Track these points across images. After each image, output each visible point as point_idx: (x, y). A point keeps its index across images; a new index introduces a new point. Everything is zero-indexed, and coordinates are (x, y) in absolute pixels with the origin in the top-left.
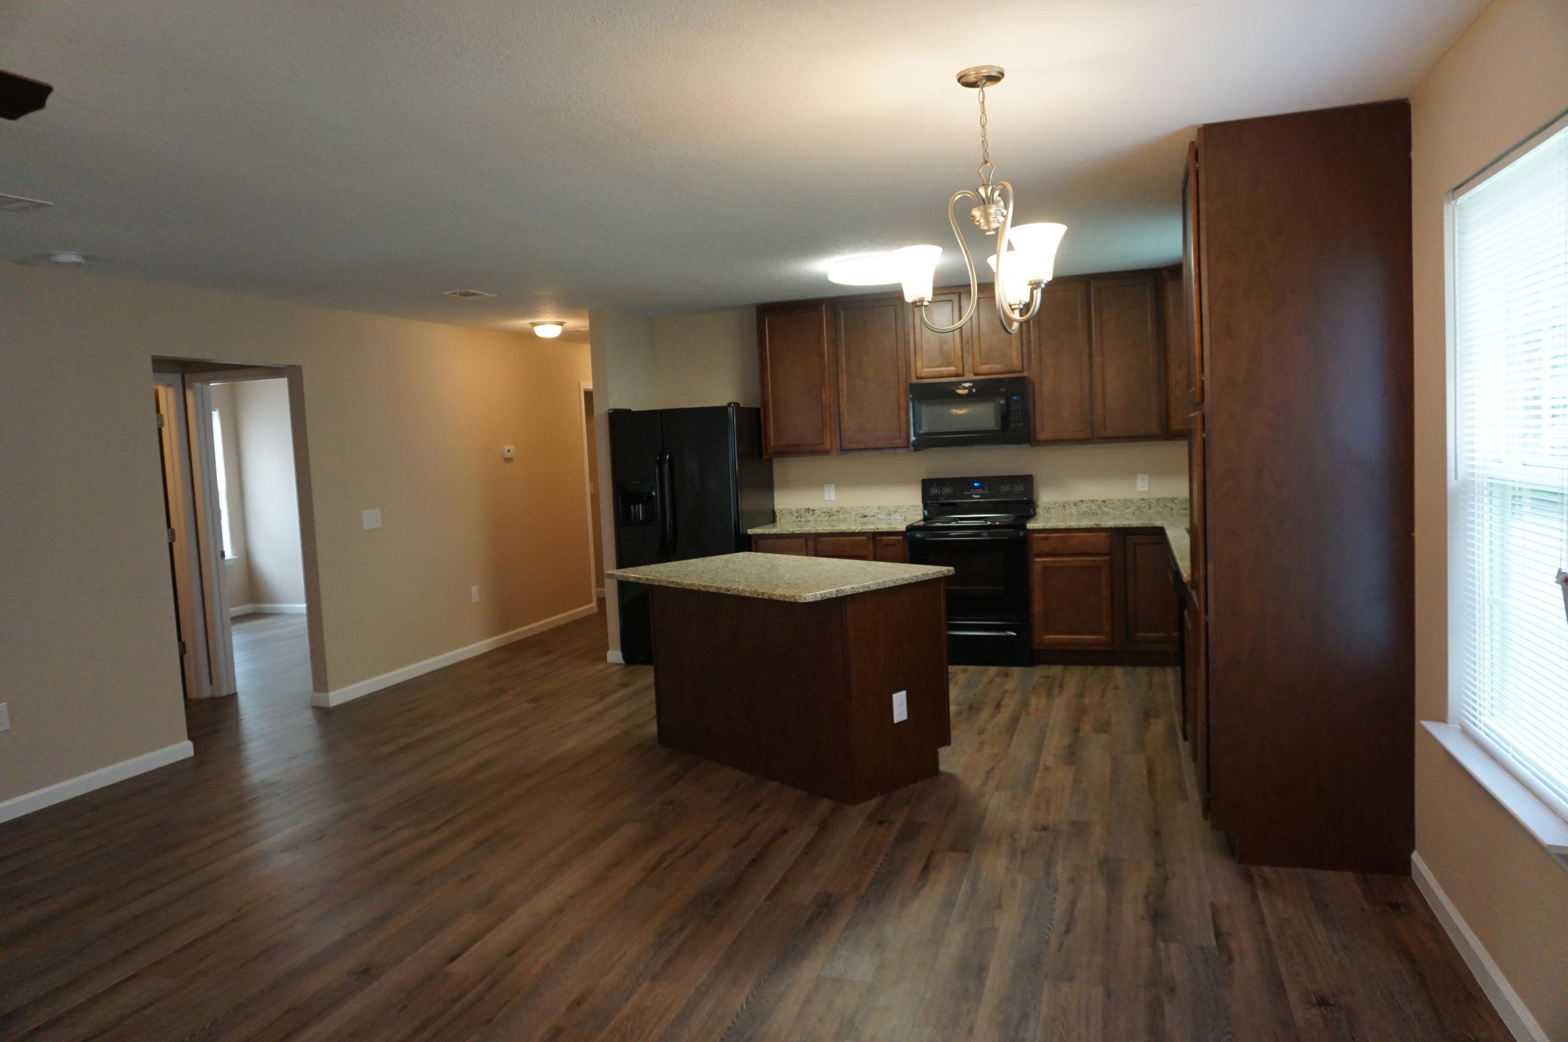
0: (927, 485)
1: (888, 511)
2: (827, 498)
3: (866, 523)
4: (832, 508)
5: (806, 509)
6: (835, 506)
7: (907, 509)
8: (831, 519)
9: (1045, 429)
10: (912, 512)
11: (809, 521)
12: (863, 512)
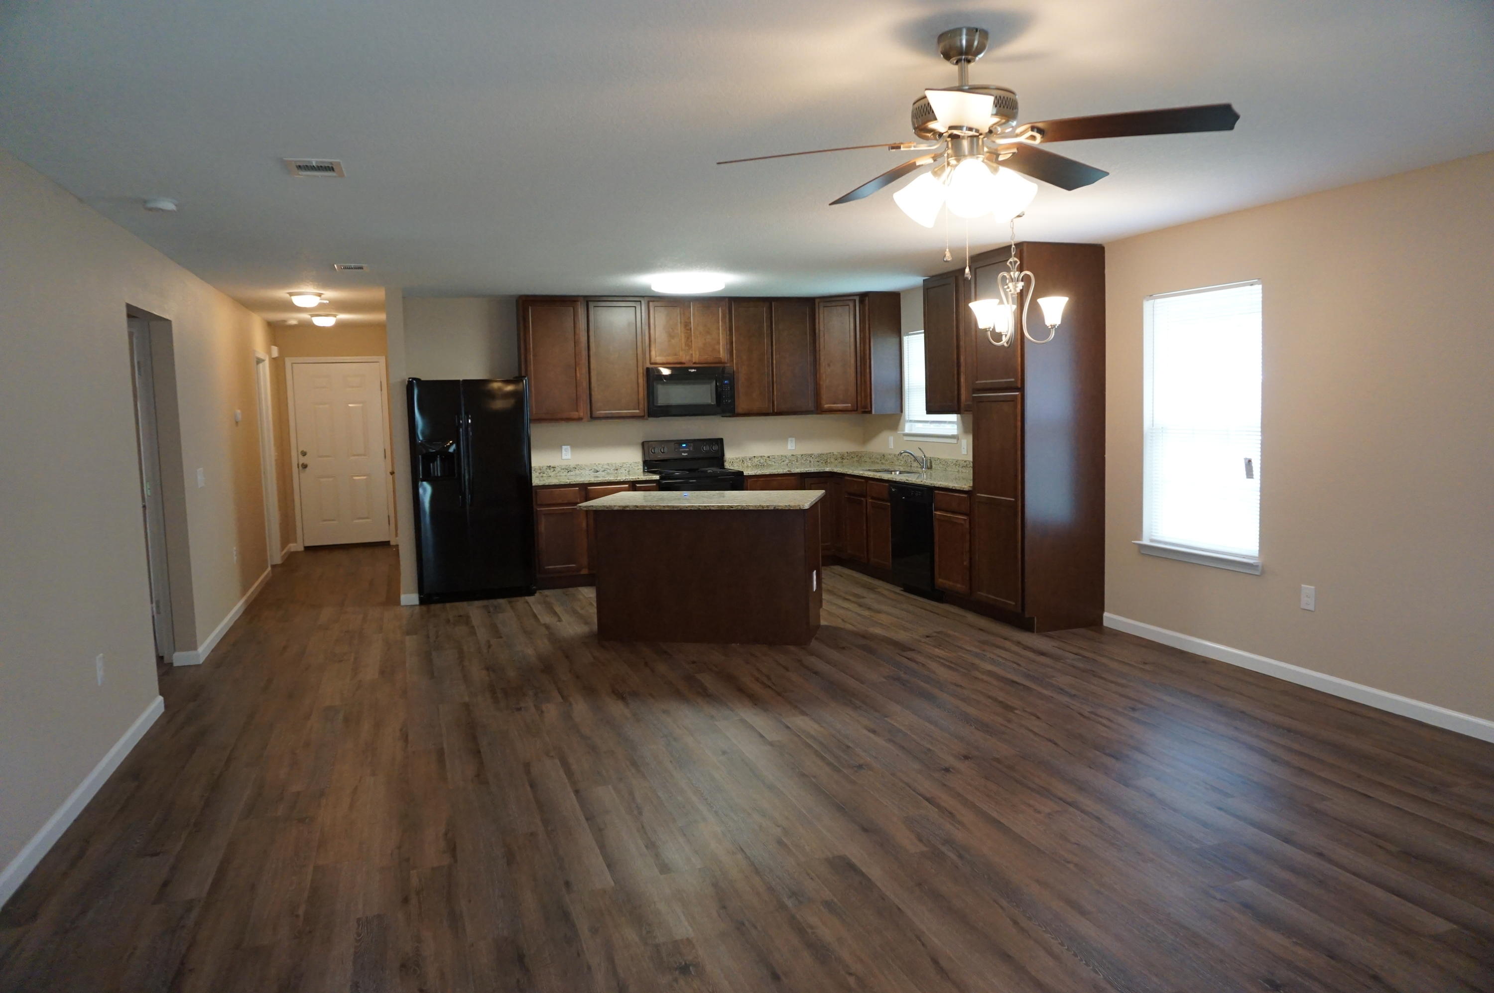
0: (645, 446)
1: (616, 467)
2: (564, 457)
3: (597, 477)
4: (570, 465)
5: (548, 467)
6: (572, 464)
7: (631, 465)
8: (569, 474)
9: (742, 404)
10: (634, 467)
11: (550, 476)
12: (596, 468)
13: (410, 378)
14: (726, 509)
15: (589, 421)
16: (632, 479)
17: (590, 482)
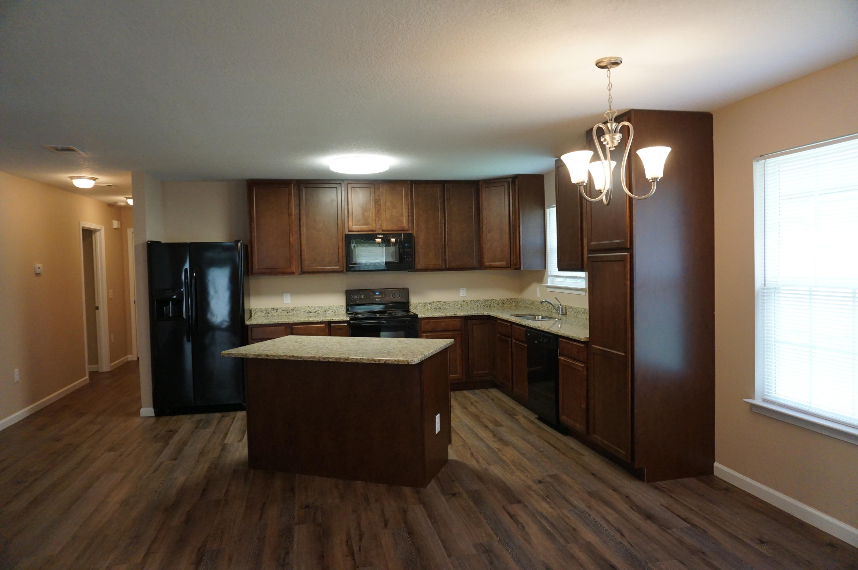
0: (349, 294)
1: (325, 309)
2: (285, 301)
3: (310, 317)
4: (289, 307)
5: (272, 309)
6: (291, 306)
7: (336, 308)
8: (288, 315)
10: (339, 310)
11: (274, 316)
12: (309, 310)
13: (148, 241)
14: (342, 361)
15: (299, 275)
16: (328, 320)
17: (294, 322)
